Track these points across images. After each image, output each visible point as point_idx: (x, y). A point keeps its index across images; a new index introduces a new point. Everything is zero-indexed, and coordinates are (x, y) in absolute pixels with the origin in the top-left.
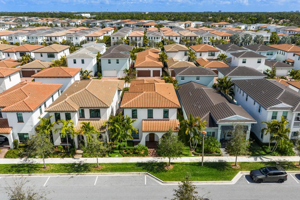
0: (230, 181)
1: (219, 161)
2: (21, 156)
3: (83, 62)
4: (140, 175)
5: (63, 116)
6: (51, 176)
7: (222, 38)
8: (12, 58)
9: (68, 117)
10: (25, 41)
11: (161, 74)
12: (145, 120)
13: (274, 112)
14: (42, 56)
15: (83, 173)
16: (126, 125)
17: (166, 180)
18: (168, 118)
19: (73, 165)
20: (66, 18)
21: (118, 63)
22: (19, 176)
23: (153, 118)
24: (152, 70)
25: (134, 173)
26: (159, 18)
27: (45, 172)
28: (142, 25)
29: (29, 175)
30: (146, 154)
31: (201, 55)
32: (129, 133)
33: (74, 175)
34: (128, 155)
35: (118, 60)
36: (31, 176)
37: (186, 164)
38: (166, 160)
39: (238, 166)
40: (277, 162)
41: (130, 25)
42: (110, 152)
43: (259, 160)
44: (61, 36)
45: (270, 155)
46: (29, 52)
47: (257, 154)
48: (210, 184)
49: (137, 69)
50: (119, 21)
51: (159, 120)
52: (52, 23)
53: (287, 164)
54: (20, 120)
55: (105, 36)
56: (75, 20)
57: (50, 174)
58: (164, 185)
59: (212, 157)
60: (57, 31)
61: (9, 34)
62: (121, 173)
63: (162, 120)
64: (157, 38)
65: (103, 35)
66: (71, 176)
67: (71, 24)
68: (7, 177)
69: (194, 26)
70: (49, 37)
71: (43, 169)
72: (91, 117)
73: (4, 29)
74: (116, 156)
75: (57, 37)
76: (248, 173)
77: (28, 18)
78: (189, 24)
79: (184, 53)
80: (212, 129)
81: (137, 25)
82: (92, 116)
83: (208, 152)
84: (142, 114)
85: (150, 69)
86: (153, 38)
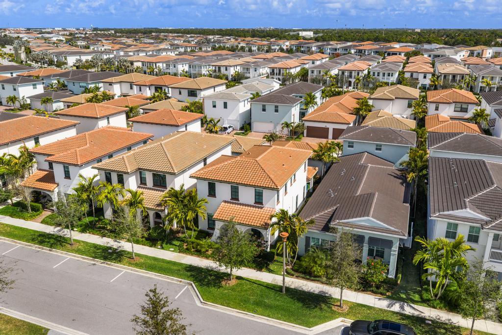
0: (309, 329)
1: (320, 292)
3: (225, 105)
4: (181, 283)
5: (114, 177)
6: (71, 257)
8: (144, 94)
10: (185, 70)
12: (225, 202)
13: (452, 224)
14: (180, 93)
15: (110, 263)
17: (207, 300)
18: (261, 203)
19: (106, 249)
20: (273, 38)
21: (276, 111)
22: (40, 248)
23: (239, 201)
24: (331, 127)
25: (175, 278)
26: (425, 40)
27: (69, 250)
28: (385, 52)
29: (50, 250)
31: (437, 109)
33: (99, 262)
34: (187, 251)
35: (276, 107)
36: (51, 252)
39: (344, 307)
40: (430, 320)
41: (365, 52)
43: (396, 308)
44: (234, 66)
45: (426, 305)
46: (166, 86)
47: (402, 298)
48: (271, 323)
49: (306, 124)
50: (349, 44)
51: (246, 205)
52: (244, 45)
53: (445, 328)
55: (304, 68)
56: (281, 42)
57: (72, 254)
58: (202, 306)
59: (313, 283)
60: (238, 58)
61: (167, 60)
62: (156, 274)
63: (251, 206)
64: (389, 75)
65: (300, 66)
66: (94, 263)
67: (273, 48)
68: (27, 247)
69: (490, 56)
70: (217, 67)
71: (69, 246)
72: (155, 185)
73: (173, 53)
74: (171, 249)
75: (228, 68)
76: (350, 322)
77: (220, 38)
78: (481, 51)
79: (406, 102)
81: (376, 52)
83: (308, 274)
84: (223, 192)
85: (328, 125)
86: (381, 74)
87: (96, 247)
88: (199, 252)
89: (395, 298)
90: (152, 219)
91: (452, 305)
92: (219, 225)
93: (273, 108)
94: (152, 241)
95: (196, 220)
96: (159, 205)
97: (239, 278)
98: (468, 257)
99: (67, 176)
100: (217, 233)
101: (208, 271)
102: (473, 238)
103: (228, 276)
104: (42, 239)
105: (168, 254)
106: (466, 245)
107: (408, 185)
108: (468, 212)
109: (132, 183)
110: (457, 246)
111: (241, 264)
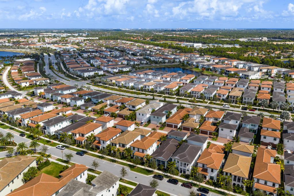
2: (101, 154)
3: (143, 115)
5: (114, 145)
6: (106, 161)
12: (136, 151)
14: (129, 106)
15: (113, 163)
17: (131, 170)
18: (143, 152)
23: (139, 151)
31: (208, 119)
35: (158, 117)
46: (125, 103)
63: (141, 153)
70: (145, 86)
71: (105, 159)
72: (122, 147)
76: (154, 175)
79: (200, 115)
84: (136, 149)
85: (173, 124)
87: (111, 159)
88: (131, 162)
89: (164, 172)
90: (121, 154)
92: (135, 156)
94: (121, 159)
95: (130, 155)
96: (124, 151)
97: (138, 167)
99: (104, 143)
100: (134, 157)
101: (132, 165)
102: (178, 162)
103: (136, 166)
104: (99, 157)
105: (125, 162)
108: (176, 157)
109: (118, 146)
111: (138, 164)
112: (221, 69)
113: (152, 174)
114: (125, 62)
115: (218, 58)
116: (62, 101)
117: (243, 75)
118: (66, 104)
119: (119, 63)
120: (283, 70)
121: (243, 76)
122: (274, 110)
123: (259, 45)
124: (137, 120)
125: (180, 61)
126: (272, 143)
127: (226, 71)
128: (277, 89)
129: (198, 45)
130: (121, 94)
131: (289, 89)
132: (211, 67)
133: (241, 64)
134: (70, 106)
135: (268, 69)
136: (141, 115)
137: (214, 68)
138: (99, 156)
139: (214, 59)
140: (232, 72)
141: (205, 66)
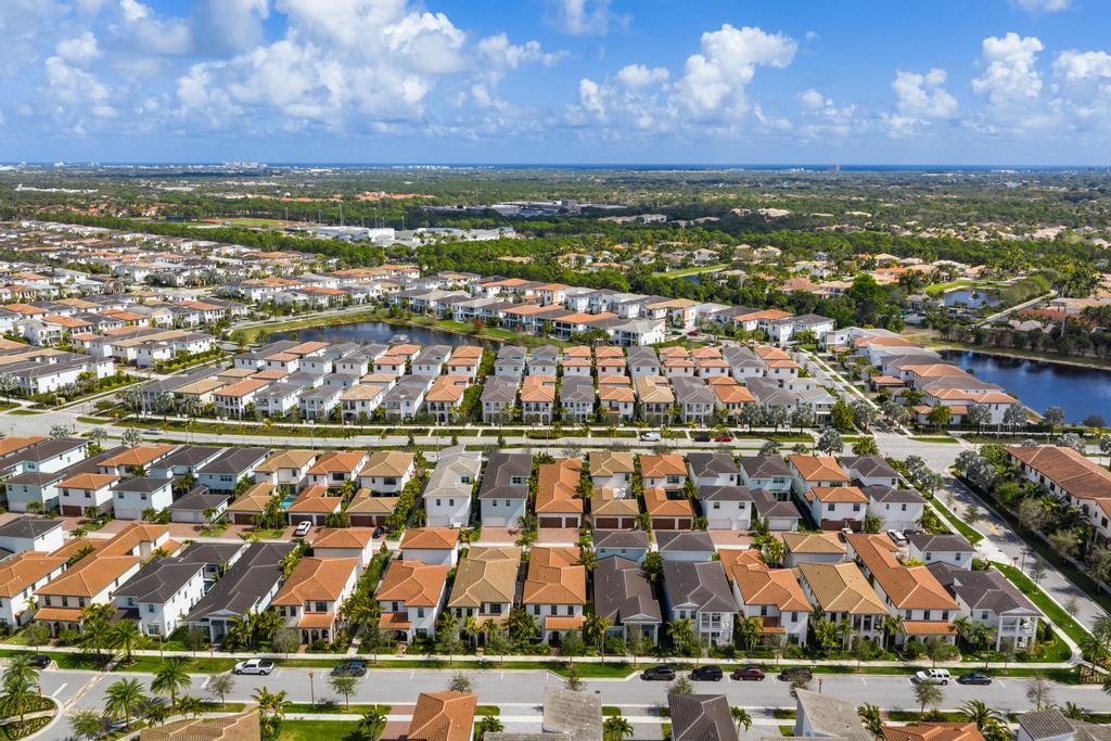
0: (624, 679)
2: (422, 652)
3: (452, 502)
5: (464, 612)
7: (728, 407)
8: (321, 484)
9: (470, 613)
11: (579, 524)
12: (548, 617)
13: (682, 610)
14: (373, 482)
16: (528, 621)
18: (573, 614)
19: (477, 662)
21: (508, 505)
23: (557, 615)
24: (564, 517)
30: (548, 654)
31: (652, 483)
32: (532, 631)
34: (530, 653)
35: (508, 501)
37: (588, 663)
38: (567, 659)
39: (636, 666)
42: (513, 651)
43: (662, 661)
45: (675, 657)
47: (664, 655)
49: (539, 516)
51: (563, 617)
53: (681, 665)
54: (421, 615)
63: (566, 617)
70: (349, 402)
76: (642, 672)
79: (624, 475)
80: (618, 628)
82: (492, 611)
83: (611, 652)
84: (546, 610)
85: (561, 516)
86: (575, 405)
88: (538, 653)
89: (660, 656)
91: (687, 654)
92: (546, 633)
93: (492, 503)
97: (575, 663)
98: (691, 628)
100: (546, 638)
101: (553, 663)
102: (693, 617)
103: (567, 663)
104: (425, 664)
106: (690, 621)
107: (652, 583)
108: (689, 604)
109: (477, 613)
110: (686, 623)
112: (539, 320)
113: (633, 671)
114: (165, 317)
115: (496, 280)
116: (64, 501)
117: (617, 332)
118: (91, 510)
119: (140, 322)
120: (714, 310)
121: (619, 337)
122: (780, 430)
123: (577, 229)
124: (428, 524)
125: (367, 297)
126: (849, 520)
127: (558, 324)
128: (746, 369)
129: (384, 236)
130: (289, 444)
131: (776, 364)
132: (501, 315)
133: (581, 296)
134: (113, 517)
135: (670, 310)
136: (444, 502)
137: (514, 316)
138: (421, 662)
139: (484, 285)
140: (581, 328)
141: (476, 313)
